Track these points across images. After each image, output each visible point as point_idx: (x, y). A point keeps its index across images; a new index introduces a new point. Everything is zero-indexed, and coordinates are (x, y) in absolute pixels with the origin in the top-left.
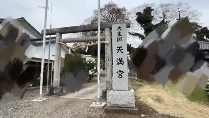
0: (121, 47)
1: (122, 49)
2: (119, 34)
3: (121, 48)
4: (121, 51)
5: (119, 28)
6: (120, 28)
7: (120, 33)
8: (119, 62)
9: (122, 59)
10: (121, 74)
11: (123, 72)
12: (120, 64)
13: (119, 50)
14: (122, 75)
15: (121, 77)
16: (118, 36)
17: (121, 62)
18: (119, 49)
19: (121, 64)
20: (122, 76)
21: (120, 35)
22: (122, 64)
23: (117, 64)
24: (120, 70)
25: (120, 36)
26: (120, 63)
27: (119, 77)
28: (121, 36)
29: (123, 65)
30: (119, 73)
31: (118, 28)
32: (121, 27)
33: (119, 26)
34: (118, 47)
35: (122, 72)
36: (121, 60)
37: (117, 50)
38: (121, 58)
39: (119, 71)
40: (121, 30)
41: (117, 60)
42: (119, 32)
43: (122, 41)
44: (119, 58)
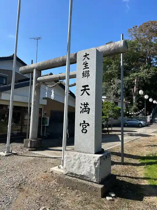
0: (87, 86)
1: (89, 89)
3: (87, 88)
4: (86, 91)
5: (86, 56)
7: (87, 63)
8: (83, 109)
9: (87, 104)
10: (86, 127)
11: (88, 125)
12: (84, 112)
14: (86, 129)
15: (86, 133)
16: (84, 69)
17: (86, 108)
19: (86, 111)
20: (87, 131)
21: (87, 67)
22: (87, 111)
23: (81, 112)
25: (86, 68)
27: (82, 131)
29: (88, 113)
30: (83, 126)
31: (84, 56)
32: (88, 55)
33: (86, 53)
34: (83, 87)
35: (87, 125)
36: (86, 106)
37: (82, 90)
38: (86, 103)
39: (83, 122)
40: (88, 59)
41: (81, 106)
43: (89, 76)
44: (84, 103)
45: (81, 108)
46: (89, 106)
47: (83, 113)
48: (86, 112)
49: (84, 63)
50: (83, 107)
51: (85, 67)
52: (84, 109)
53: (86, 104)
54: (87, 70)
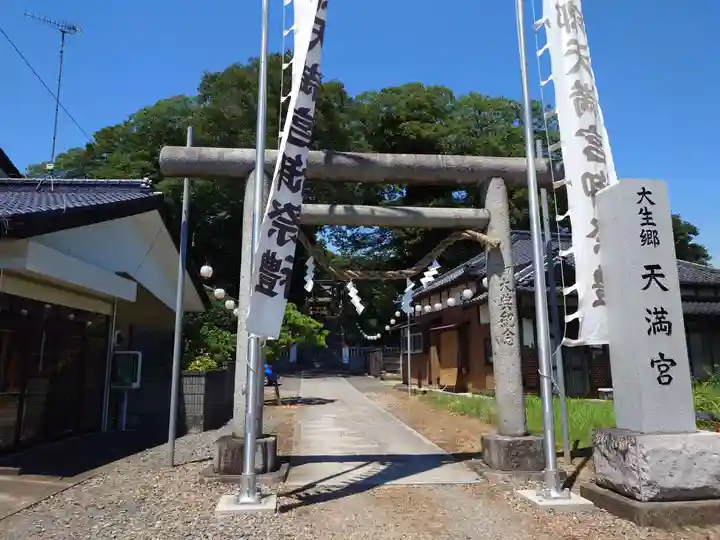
0: (658, 267)
1: (662, 276)
2: (647, 219)
3: (656, 271)
4: (657, 282)
5: (644, 193)
6: (647, 195)
7: (650, 213)
8: (654, 324)
9: (663, 312)
10: (668, 368)
11: (673, 363)
12: (659, 330)
13: (653, 276)
14: (669, 373)
15: (668, 383)
16: (643, 224)
17: (661, 323)
18: (649, 272)
19: (662, 330)
20: (671, 379)
21: (650, 221)
22: (665, 330)
23: (649, 332)
24: (662, 355)
25: (648, 223)
26: (659, 326)
27: (659, 379)
28: (654, 224)
29: (669, 333)
30: (659, 367)
31: (639, 194)
32: (649, 193)
33: (644, 189)
34: (647, 268)
35: (669, 363)
36: (660, 315)
37: (644, 277)
38: (659, 310)
39: (659, 358)
40: (652, 203)
41: (649, 316)
42: (644, 212)
43: (658, 243)
44: (656, 309)
45: (649, 321)
46: (668, 318)
47: (655, 333)
48: (664, 332)
49: (642, 210)
50: (653, 318)
51: (645, 221)
52: (657, 323)
53: (659, 313)
54: (652, 228)
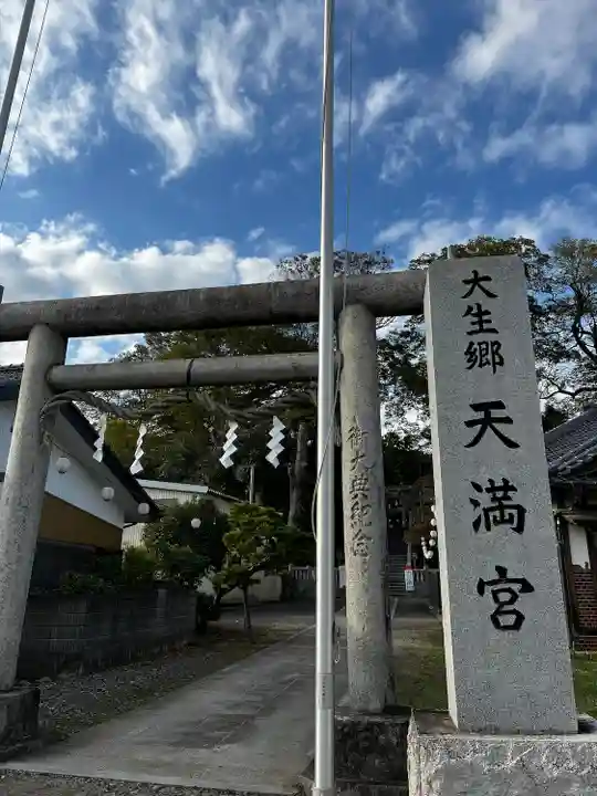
0: (500, 405)
1: (508, 420)
2: (481, 322)
3: (495, 413)
4: (497, 432)
5: (476, 280)
6: (482, 283)
7: (487, 313)
8: (486, 511)
9: (507, 487)
10: (514, 598)
11: (527, 587)
12: (496, 522)
13: (487, 422)
14: (516, 606)
15: (517, 626)
16: (470, 333)
17: (501, 508)
18: (480, 415)
19: (503, 521)
20: (520, 618)
21: (485, 326)
22: (511, 521)
23: (476, 525)
24: (501, 571)
25: (481, 330)
26: (497, 513)
27: (494, 619)
28: (494, 331)
29: (520, 529)
30: (495, 594)
31: (466, 282)
32: (487, 279)
33: (475, 273)
34: (476, 407)
35: (516, 587)
36: (500, 494)
37: (470, 424)
38: (499, 483)
39: (496, 576)
40: (491, 295)
41: (476, 495)
42: (475, 311)
43: (501, 363)
44: (491, 481)
45: (476, 503)
46: (516, 497)
47: (488, 529)
48: (509, 526)
49: (470, 309)
50: (485, 500)
51: (477, 327)
52: (492, 509)
53: (499, 489)
54: (491, 337)
